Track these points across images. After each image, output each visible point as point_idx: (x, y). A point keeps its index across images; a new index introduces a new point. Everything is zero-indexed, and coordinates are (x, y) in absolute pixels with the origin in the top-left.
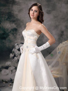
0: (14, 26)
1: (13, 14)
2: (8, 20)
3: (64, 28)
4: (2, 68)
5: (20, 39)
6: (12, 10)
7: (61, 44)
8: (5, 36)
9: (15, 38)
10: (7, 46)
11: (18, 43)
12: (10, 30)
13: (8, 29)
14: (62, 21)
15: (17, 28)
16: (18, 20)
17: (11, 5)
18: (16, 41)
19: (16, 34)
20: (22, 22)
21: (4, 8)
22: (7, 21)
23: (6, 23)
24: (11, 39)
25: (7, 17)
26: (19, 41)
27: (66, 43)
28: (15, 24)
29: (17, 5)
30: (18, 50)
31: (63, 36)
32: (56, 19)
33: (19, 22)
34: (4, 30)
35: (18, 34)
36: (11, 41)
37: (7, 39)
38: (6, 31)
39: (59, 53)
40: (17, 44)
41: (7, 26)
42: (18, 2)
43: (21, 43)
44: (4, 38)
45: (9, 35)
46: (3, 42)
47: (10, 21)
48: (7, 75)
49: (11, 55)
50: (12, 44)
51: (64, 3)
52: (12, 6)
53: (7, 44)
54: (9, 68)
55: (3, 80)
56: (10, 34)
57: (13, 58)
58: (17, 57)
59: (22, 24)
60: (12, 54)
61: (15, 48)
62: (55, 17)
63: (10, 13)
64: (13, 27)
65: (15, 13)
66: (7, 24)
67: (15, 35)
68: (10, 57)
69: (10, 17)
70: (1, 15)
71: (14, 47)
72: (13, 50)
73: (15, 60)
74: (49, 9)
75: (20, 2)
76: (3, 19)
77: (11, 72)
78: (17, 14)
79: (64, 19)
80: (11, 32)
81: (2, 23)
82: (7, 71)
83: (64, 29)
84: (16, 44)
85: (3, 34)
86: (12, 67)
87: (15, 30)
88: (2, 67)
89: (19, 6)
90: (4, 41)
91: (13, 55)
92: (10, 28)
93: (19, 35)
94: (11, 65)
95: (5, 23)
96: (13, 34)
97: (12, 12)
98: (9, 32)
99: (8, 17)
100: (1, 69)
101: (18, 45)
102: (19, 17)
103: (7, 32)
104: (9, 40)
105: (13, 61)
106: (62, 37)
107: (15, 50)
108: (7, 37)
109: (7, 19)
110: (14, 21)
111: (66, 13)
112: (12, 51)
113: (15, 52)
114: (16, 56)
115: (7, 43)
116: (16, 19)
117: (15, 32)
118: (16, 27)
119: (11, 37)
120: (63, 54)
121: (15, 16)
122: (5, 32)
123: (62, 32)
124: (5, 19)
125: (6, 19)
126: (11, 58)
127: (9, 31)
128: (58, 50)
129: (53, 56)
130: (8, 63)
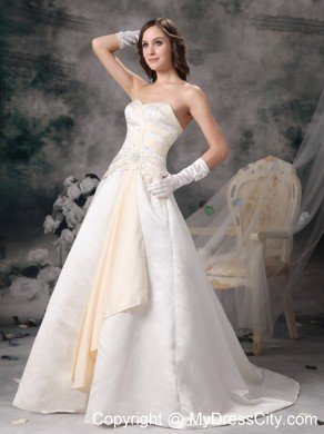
0: (62, 109)
1: (57, 64)
2: (39, 85)
3: (252, 120)
4: (12, 273)
5: (84, 158)
6: (54, 49)
7: (241, 171)
8: (25, 147)
9: (66, 154)
10: (34, 186)
11: (77, 177)
12: (45, 123)
13: (40, 121)
14: (246, 91)
15: (72, 116)
16: (76, 85)
17: (50, 29)
18: (67, 168)
19: (71, 141)
20: (94, 95)
21: (23, 40)
22: (36, 91)
23: (30, 98)
24: (49, 160)
25: (34, 74)
26: (82, 166)
27: (260, 167)
28: (64, 103)
29: (72, 28)
30: (76, 201)
31: (250, 150)
32: (222, 84)
33: (80, 93)
34: (22, 124)
35: (77, 141)
36: (48, 168)
37: (33, 160)
38: (30, 127)
39: (235, 203)
40: (71, 178)
41: (36, 107)
42: (79, 18)
43: (87, 176)
44: (24, 157)
45: (42, 144)
46: (19, 172)
47: (48, 91)
48: (34, 298)
49: (51, 223)
50: (54, 177)
51: (253, 24)
52: (55, 34)
53: (34, 178)
54: (42, 272)
55: (16, 318)
56: (44, 139)
57: (58, 232)
58: (71, 230)
59: (91, 101)
60: (55, 219)
61: (66, 194)
62: (219, 77)
63: (47, 58)
64: (58, 114)
65: (66, 59)
66: (34, 99)
67: (64, 143)
68: (46, 232)
69: (48, 74)
70: (13, 68)
71: (60, 190)
72: (59, 202)
73: (63, 242)
74: (196, 47)
75: (87, 16)
76: (19, 81)
77: (47, 287)
78: (74, 65)
79: (252, 83)
80: (50, 132)
81: (13, 98)
82: (34, 285)
83: (254, 123)
84: (68, 180)
85: (20, 140)
86: (52, 268)
87: (67, 124)
88: (13, 267)
89: (80, 34)
90: (23, 167)
91: (58, 222)
92: (46, 115)
93: (82, 144)
94: (47, 261)
95: (26, 97)
96: (58, 140)
97: (56, 56)
98: (42, 134)
99: (39, 76)
100: (10, 277)
101: (75, 181)
102: (81, 76)
103: (35, 132)
104: (42, 162)
105: (55, 243)
106: (247, 154)
107: (66, 203)
108: (33, 152)
109: (34, 83)
110: (59, 91)
111: (262, 61)
112: (52, 207)
113: (64, 209)
114: (70, 225)
115: (34, 176)
116: (71, 82)
117: (64, 132)
118: (70, 112)
119: (50, 150)
120: (249, 206)
121: (66, 71)
122: (25, 130)
123: (248, 134)
124: (25, 82)
125: (31, 81)
126: (50, 234)
127: (44, 129)
128: (232, 195)
129: (212, 212)
130: (37, 254)
